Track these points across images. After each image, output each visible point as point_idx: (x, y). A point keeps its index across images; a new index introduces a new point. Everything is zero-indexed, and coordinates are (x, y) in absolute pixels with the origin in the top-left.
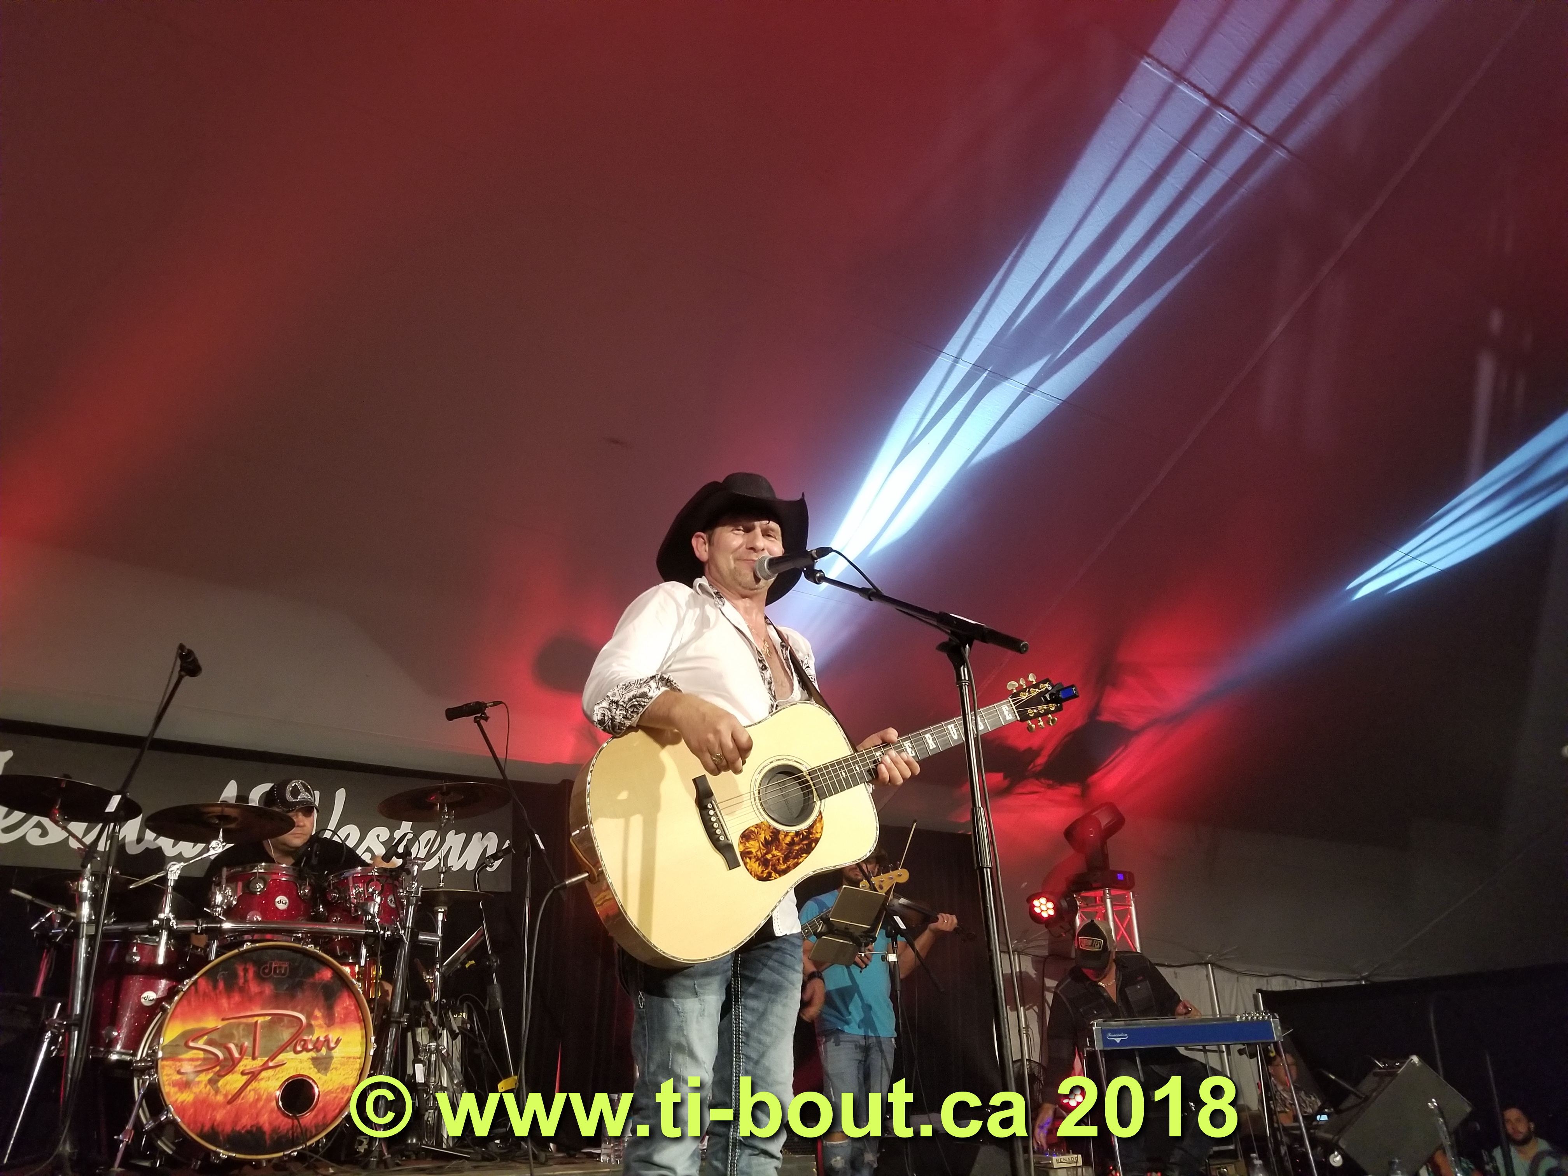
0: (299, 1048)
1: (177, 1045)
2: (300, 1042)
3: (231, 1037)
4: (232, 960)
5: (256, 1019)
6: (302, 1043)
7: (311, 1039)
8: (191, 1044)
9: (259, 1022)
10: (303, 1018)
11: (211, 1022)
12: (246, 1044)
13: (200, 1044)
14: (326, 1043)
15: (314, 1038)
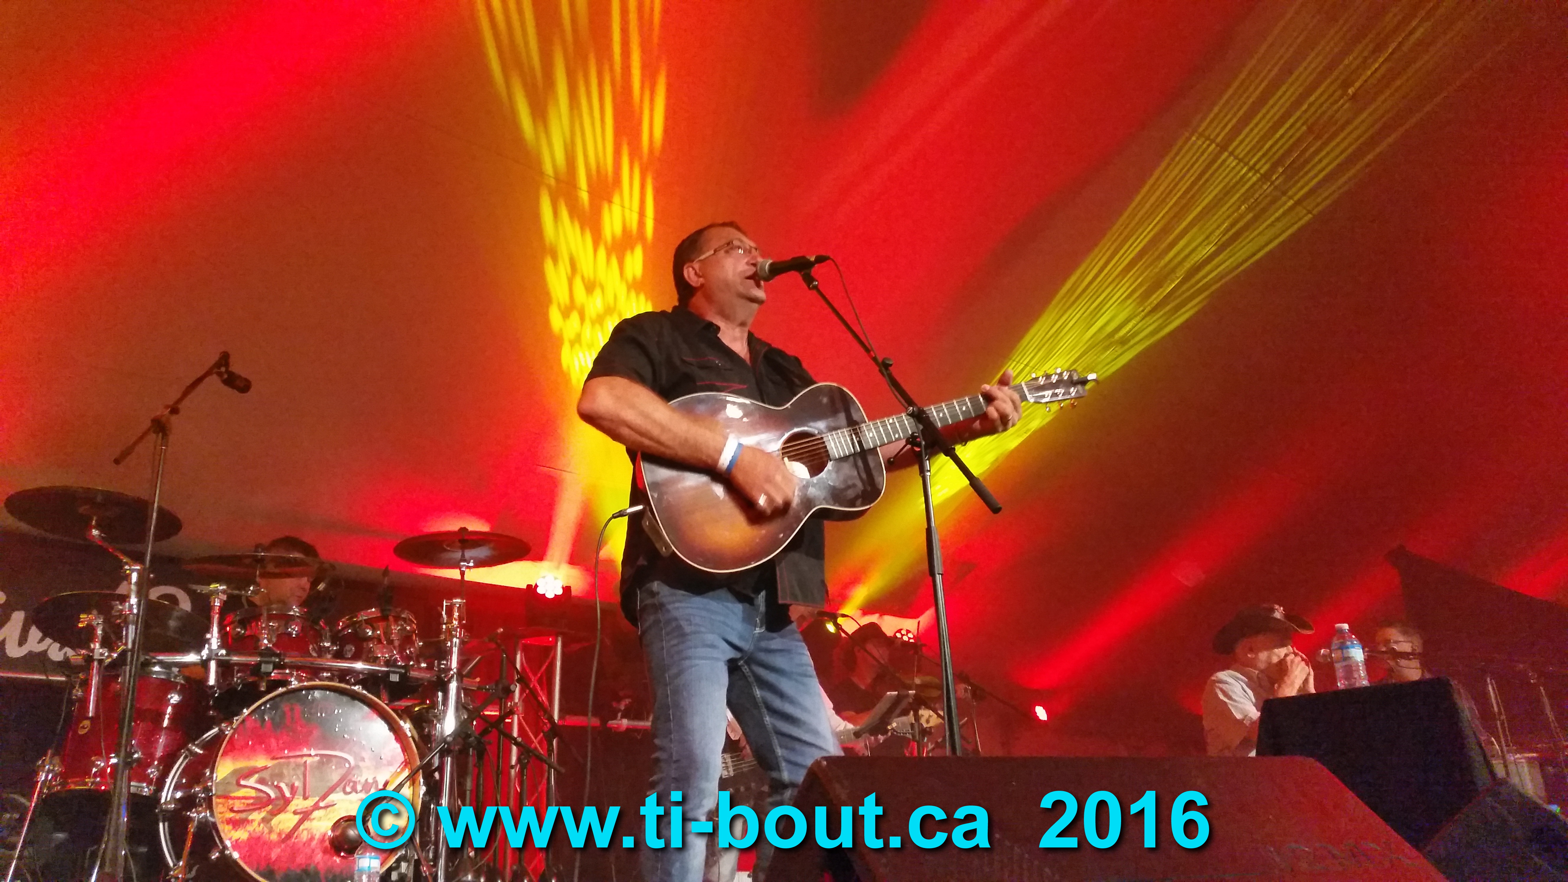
0: (348, 789)
1: (227, 783)
2: (349, 783)
3: (280, 776)
4: (278, 699)
5: (305, 759)
6: (351, 784)
7: (359, 781)
8: (243, 782)
9: (308, 762)
10: (351, 759)
11: (261, 761)
12: (297, 784)
13: (252, 781)
14: (374, 785)
15: (363, 780)
